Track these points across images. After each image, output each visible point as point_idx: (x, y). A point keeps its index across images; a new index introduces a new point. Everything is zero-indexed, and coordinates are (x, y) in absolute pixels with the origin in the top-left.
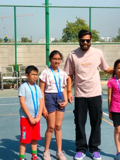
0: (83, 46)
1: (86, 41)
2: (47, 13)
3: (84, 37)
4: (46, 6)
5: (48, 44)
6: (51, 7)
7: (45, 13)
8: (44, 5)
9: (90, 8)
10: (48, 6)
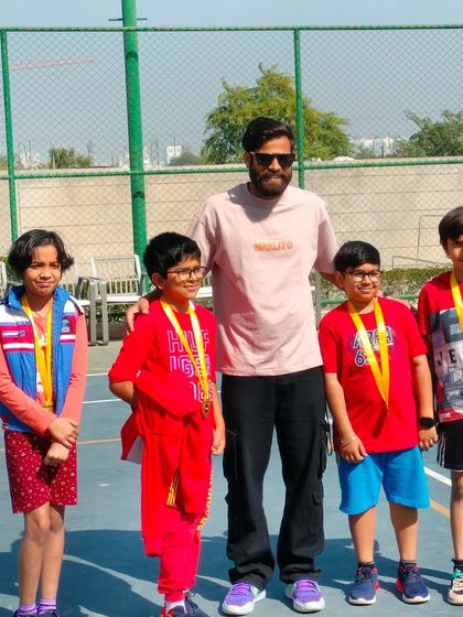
0: (267, 177)
1: (276, 161)
2: (131, 55)
3: (270, 143)
4: (126, 28)
5: (138, 172)
6: (145, 30)
7: (123, 54)
8: (120, 24)
9: (296, 30)
10: (132, 28)
